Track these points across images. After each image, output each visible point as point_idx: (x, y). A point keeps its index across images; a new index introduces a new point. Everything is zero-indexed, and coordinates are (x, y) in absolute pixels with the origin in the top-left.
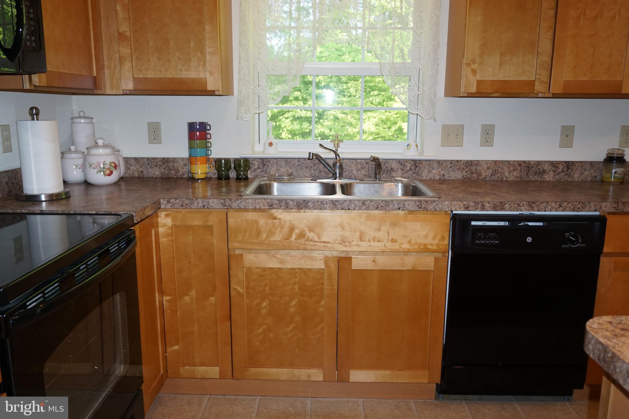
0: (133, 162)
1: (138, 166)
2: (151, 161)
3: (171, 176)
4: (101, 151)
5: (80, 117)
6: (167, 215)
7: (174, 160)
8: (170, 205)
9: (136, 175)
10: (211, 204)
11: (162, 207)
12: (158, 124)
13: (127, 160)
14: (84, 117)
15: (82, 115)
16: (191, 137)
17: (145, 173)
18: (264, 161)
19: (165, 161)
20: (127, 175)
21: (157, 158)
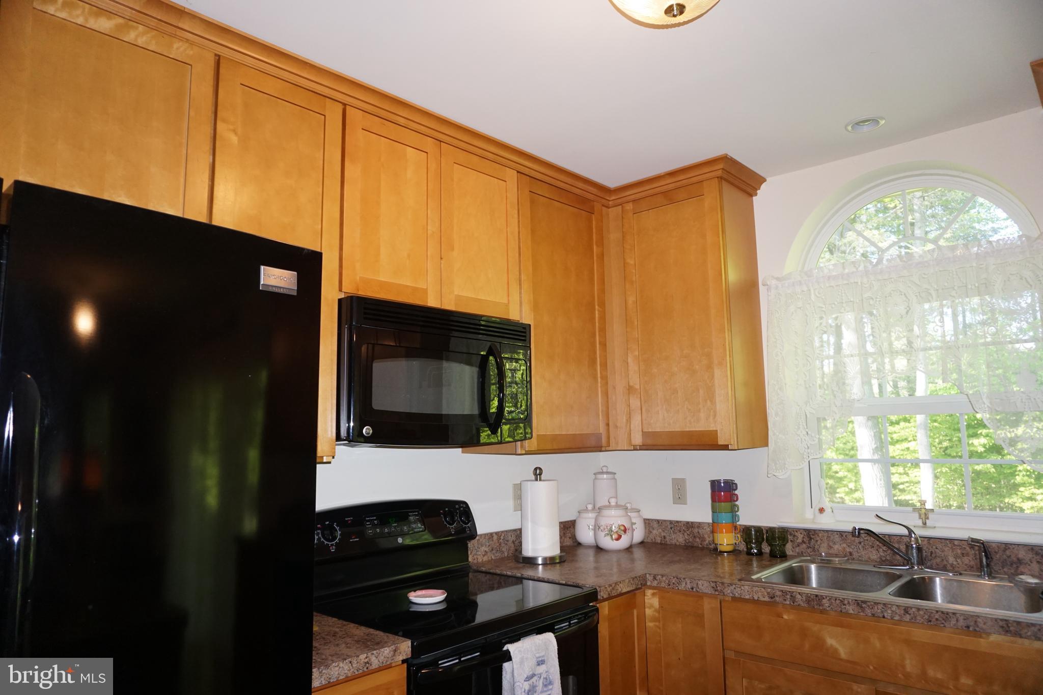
0: (655, 525)
1: (660, 530)
2: (674, 525)
3: (695, 544)
4: (613, 512)
5: (602, 473)
6: (653, 594)
7: (700, 525)
8: (656, 582)
9: (658, 540)
10: (700, 587)
11: (649, 583)
12: (683, 480)
13: (648, 523)
14: (607, 473)
15: (605, 470)
16: (715, 498)
17: (668, 538)
18: (810, 534)
19: (690, 525)
20: (649, 540)
21: (681, 522)
